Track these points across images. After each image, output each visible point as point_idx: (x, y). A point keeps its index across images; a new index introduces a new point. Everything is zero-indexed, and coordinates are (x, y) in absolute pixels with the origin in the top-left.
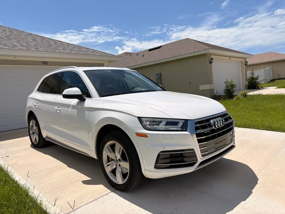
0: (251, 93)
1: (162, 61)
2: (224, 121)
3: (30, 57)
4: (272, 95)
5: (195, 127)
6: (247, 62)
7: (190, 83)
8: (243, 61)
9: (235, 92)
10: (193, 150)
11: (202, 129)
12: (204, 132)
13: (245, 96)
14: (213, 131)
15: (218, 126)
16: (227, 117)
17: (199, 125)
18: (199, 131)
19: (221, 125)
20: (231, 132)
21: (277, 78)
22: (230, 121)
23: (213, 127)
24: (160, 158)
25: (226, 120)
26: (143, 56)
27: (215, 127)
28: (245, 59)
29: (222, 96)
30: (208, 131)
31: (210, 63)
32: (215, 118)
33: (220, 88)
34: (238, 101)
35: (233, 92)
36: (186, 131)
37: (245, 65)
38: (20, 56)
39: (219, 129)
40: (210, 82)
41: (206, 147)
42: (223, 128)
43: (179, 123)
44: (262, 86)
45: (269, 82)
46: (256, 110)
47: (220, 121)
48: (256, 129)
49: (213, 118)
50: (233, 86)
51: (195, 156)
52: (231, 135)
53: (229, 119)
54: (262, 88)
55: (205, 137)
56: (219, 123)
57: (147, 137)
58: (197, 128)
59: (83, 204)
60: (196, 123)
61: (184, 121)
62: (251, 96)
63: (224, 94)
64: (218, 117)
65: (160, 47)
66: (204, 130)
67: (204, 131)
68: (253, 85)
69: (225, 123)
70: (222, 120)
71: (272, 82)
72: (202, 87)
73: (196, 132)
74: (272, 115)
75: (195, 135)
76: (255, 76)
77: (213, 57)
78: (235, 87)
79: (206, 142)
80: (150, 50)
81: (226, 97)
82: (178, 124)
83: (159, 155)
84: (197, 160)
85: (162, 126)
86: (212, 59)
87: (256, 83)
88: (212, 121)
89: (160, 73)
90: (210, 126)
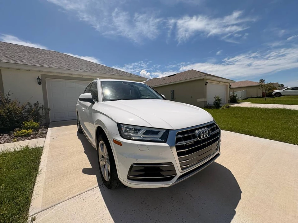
0: (232, 106)
1: (175, 83)
2: (210, 131)
3: (91, 76)
4: (248, 108)
5: (176, 138)
6: (231, 85)
7: (192, 97)
8: (228, 85)
9: (221, 104)
10: (171, 163)
11: (185, 141)
12: (186, 145)
13: (228, 107)
14: (197, 143)
15: (203, 137)
16: (214, 128)
17: (181, 136)
18: (180, 143)
19: (206, 136)
20: (217, 142)
21: (250, 97)
22: (217, 131)
23: (198, 138)
24: (132, 170)
25: (213, 130)
26: (164, 80)
27: (200, 138)
28: (230, 83)
29: (212, 106)
30: (192, 142)
31: (206, 85)
32: (201, 128)
33: (211, 101)
34: (223, 110)
35: (220, 104)
36: (165, 142)
37: (229, 87)
38: (85, 76)
39: (204, 140)
40: (205, 97)
41: (188, 160)
42: (209, 139)
43: (160, 133)
44: (240, 101)
45: (244, 99)
46: (236, 117)
47: (206, 132)
48: (237, 133)
49: (198, 129)
50: (219, 100)
51: (174, 170)
52: (217, 145)
53: (216, 129)
54: (240, 103)
55: (187, 150)
56: (205, 134)
57: (122, 146)
58: (178, 140)
59: (66, 199)
60: (178, 134)
61: (165, 131)
62: (232, 107)
63: (214, 105)
64: (204, 127)
65: (175, 74)
66: (186, 141)
67: (186, 143)
68: (234, 100)
69: (212, 133)
70: (209, 131)
71: (246, 99)
72: (199, 100)
73: (176, 144)
74: (249, 122)
75: (174, 148)
76: (235, 95)
77: (208, 81)
78: (221, 101)
79: (188, 155)
80: (168, 76)
81: (215, 107)
82: (158, 134)
83: (132, 167)
84: (176, 174)
85: (141, 134)
86: (207, 82)
87: (236, 99)
88: (197, 132)
89: (173, 90)
90: (195, 136)
